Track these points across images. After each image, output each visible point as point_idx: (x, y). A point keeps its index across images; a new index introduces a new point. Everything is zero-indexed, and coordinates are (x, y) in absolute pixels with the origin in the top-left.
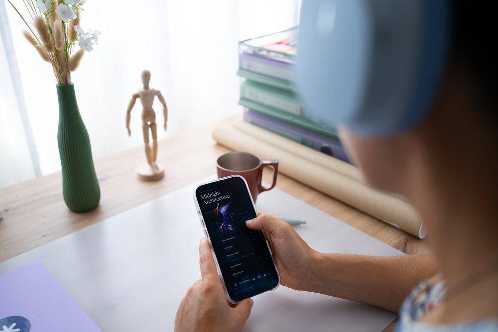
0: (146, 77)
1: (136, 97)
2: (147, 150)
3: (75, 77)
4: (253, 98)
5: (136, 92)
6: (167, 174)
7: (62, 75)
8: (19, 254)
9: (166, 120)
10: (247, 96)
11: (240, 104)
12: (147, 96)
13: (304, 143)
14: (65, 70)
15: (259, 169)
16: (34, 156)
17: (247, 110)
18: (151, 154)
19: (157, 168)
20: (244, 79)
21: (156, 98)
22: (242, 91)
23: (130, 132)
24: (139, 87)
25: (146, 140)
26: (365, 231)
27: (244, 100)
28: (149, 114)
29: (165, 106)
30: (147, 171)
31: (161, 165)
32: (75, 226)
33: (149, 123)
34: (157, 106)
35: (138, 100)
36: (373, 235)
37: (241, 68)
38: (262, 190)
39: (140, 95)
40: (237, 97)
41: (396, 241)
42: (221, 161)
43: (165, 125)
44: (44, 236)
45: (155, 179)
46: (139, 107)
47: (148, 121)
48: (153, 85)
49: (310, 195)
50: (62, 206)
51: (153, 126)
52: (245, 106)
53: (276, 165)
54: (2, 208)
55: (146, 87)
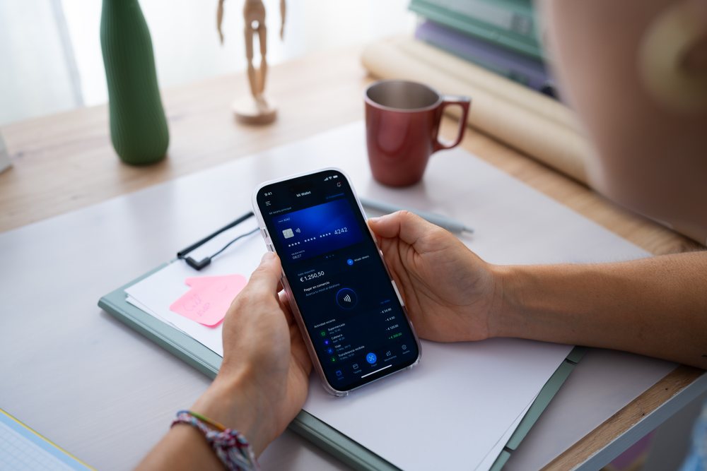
2: (251, 70)
6: (283, 116)
8: (33, 221)
9: (283, 22)
11: (410, 9)
13: (513, 77)
15: (436, 109)
17: (421, 20)
18: (257, 80)
19: (264, 103)
23: (222, 37)
25: (250, 55)
26: (610, 227)
28: (254, 9)
30: (249, 107)
31: (273, 99)
32: (126, 186)
33: (255, 25)
36: (625, 236)
38: (438, 147)
41: (665, 248)
42: (371, 93)
43: (282, 32)
44: (75, 198)
45: (261, 121)
47: (253, 21)
49: (516, 164)
50: (108, 155)
51: (262, 30)
52: (418, 12)
53: (465, 106)
54: (12, 151)
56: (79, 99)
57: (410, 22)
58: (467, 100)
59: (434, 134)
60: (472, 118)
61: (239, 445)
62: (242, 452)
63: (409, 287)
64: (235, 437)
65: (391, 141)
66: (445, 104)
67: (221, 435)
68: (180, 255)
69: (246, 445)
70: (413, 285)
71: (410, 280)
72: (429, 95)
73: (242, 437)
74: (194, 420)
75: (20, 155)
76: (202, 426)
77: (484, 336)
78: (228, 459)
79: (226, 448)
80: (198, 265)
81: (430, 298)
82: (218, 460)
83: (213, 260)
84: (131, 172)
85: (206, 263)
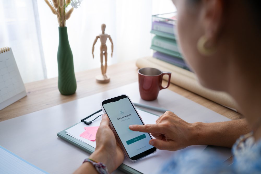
0: (104, 27)
1: (98, 37)
2: (102, 66)
3: (68, 24)
4: (158, 45)
5: (98, 35)
6: (111, 80)
7: (62, 21)
8: (34, 111)
9: (112, 51)
10: (155, 44)
11: (151, 48)
12: (103, 37)
14: (63, 19)
15: (161, 75)
16: (44, 70)
17: (155, 52)
18: (104, 69)
19: (106, 77)
20: (153, 35)
21: (108, 39)
22: (153, 41)
23: (93, 56)
24: (100, 33)
25: (102, 61)
26: (217, 112)
27: (153, 46)
28: (104, 47)
29: (112, 44)
30: (101, 78)
31: (109, 75)
32: (63, 101)
33: (104, 52)
34: (108, 43)
35: (99, 39)
36: (222, 114)
37: (153, 29)
38: (162, 88)
39: (100, 37)
40: (150, 45)
41: (235, 118)
42: (140, 71)
43: (112, 54)
44: (47, 105)
45: (105, 82)
46: (99, 43)
47: (103, 51)
48: (107, 32)
49: (187, 94)
50: (57, 92)
51: (106, 54)
52: (154, 49)
53: (170, 75)
54: (27, 91)
55: (103, 32)
56: (45, 76)
57: (152, 52)
58: (170, 73)
59: (160, 84)
60: (171, 80)
61: (103, 167)
62: (104, 169)
64: (102, 164)
65: (147, 86)
66: (163, 74)
67: (97, 164)
68: (82, 121)
69: (105, 167)
72: (159, 72)
73: (104, 165)
74: (89, 160)
75: (29, 92)
76: (91, 161)
78: (100, 171)
79: (99, 167)
80: (88, 123)
82: (97, 171)
83: (92, 122)
84: (65, 97)
85: (90, 123)
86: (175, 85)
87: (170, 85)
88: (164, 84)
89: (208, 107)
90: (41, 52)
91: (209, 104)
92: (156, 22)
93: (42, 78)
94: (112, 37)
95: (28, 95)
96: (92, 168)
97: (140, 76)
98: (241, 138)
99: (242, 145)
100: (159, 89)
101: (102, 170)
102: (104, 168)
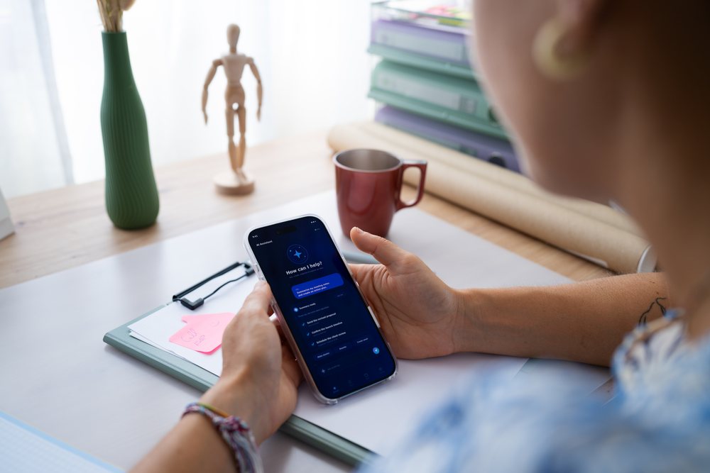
0: (234, 33)
1: (217, 63)
2: (231, 145)
3: (129, 22)
4: (389, 87)
5: (218, 56)
7: (110, 15)
8: (36, 277)
9: (260, 104)
10: (380, 85)
11: (370, 96)
12: (234, 64)
13: (463, 150)
14: (115, 8)
15: (398, 170)
16: (66, 159)
17: (380, 105)
18: (237, 155)
19: (243, 176)
20: (376, 60)
21: (247, 68)
22: (374, 77)
23: (206, 118)
24: (222, 49)
25: (231, 133)
27: (375, 91)
28: (235, 92)
29: (259, 82)
30: (230, 180)
32: (120, 247)
33: (235, 106)
34: (247, 81)
35: (221, 69)
37: (373, 43)
38: (401, 206)
39: (225, 62)
40: (365, 86)
42: (339, 159)
43: (259, 113)
44: (74, 257)
45: (241, 192)
46: (221, 79)
47: (234, 102)
48: (242, 49)
49: (470, 221)
50: (103, 222)
51: (241, 111)
52: (376, 99)
53: (423, 168)
54: (15, 220)
55: (233, 49)
56: (69, 178)
57: (371, 108)
58: (424, 162)
59: (396, 195)
60: (427, 185)
61: (241, 429)
62: (242, 435)
63: (383, 313)
64: (237, 422)
65: (360, 200)
66: (404, 167)
67: (225, 420)
68: (175, 298)
69: (247, 430)
70: (386, 311)
71: (383, 306)
72: (392, 160)
73: (244, 423)
74: (202, 409)
75: (22, 224)
76: (209, 413)
77: (450, 351)
78: (233, 440)
79: (231, 431)
80: (193, 305)
81: (401, 319)
82: (224, 442)
83: (205, 301)
84: (126, 235)
85: (200, 304)
86: (436, 196)
87: (425, 198)
88: (407, 196)
89: (530, 257)
90: (55, 109)
91: (532, 248)
92: (384, 22)
93: (59, 183)
94: (257, 63)
95: (17, 231)
96: (210, 434)
97: (339, 171)
98: (639, 332)
99: (640, 352)
100: (394, 208)
101: (240, 438)
102: (244, 433)
